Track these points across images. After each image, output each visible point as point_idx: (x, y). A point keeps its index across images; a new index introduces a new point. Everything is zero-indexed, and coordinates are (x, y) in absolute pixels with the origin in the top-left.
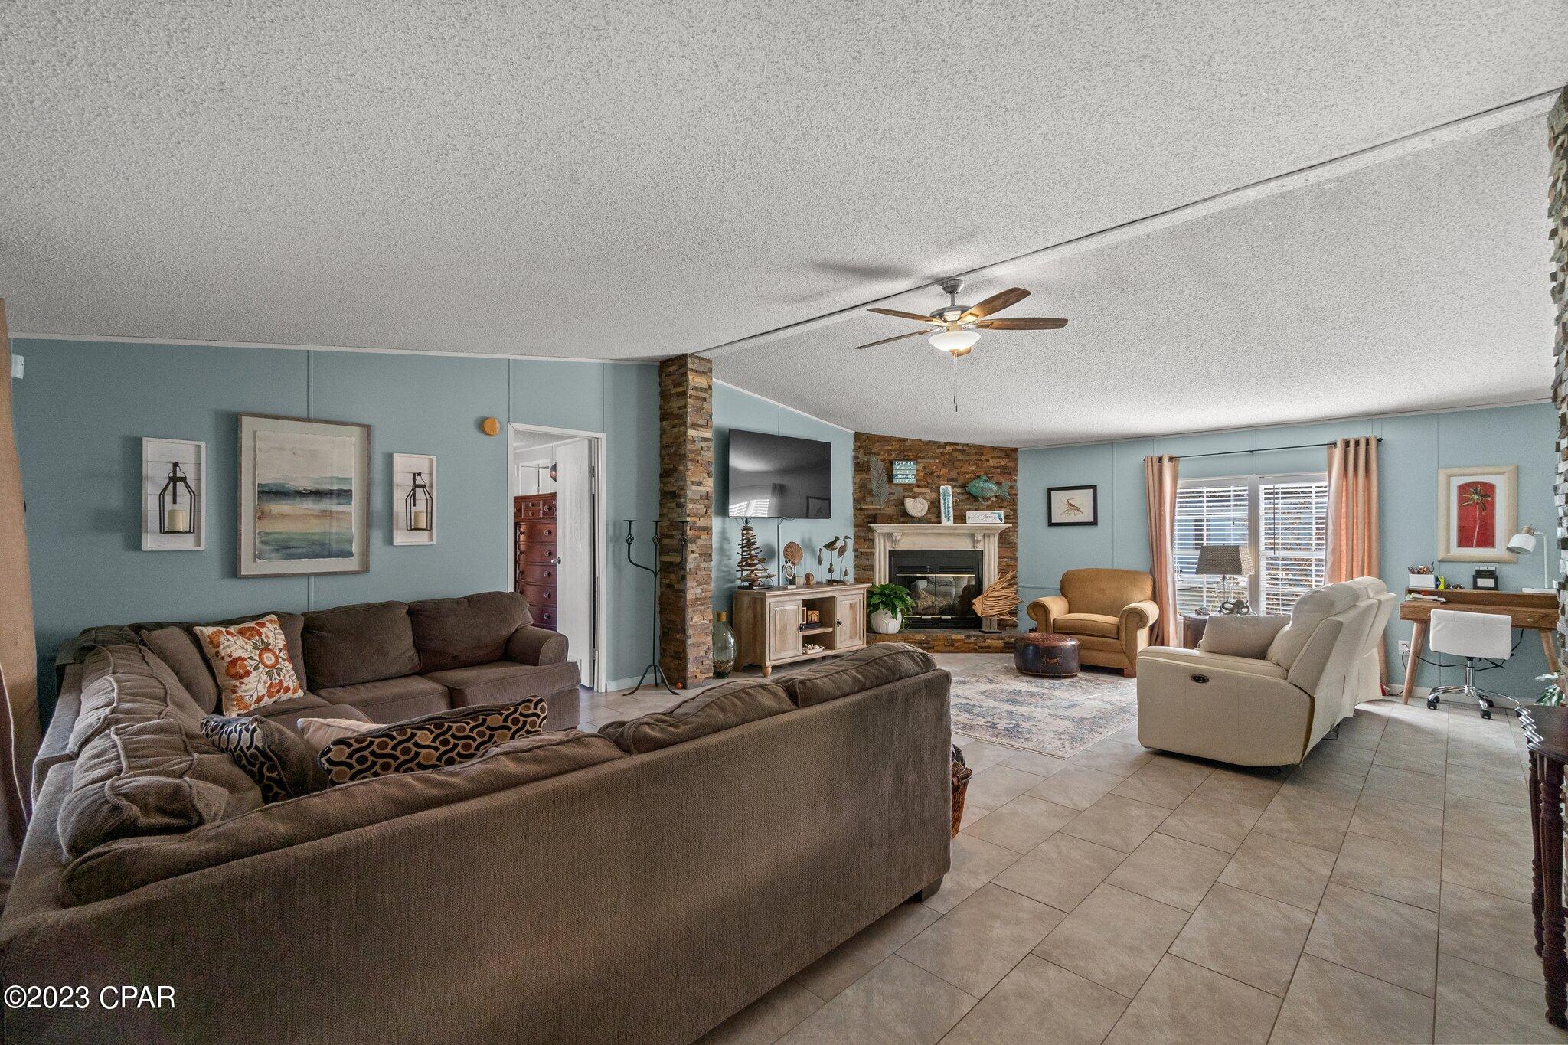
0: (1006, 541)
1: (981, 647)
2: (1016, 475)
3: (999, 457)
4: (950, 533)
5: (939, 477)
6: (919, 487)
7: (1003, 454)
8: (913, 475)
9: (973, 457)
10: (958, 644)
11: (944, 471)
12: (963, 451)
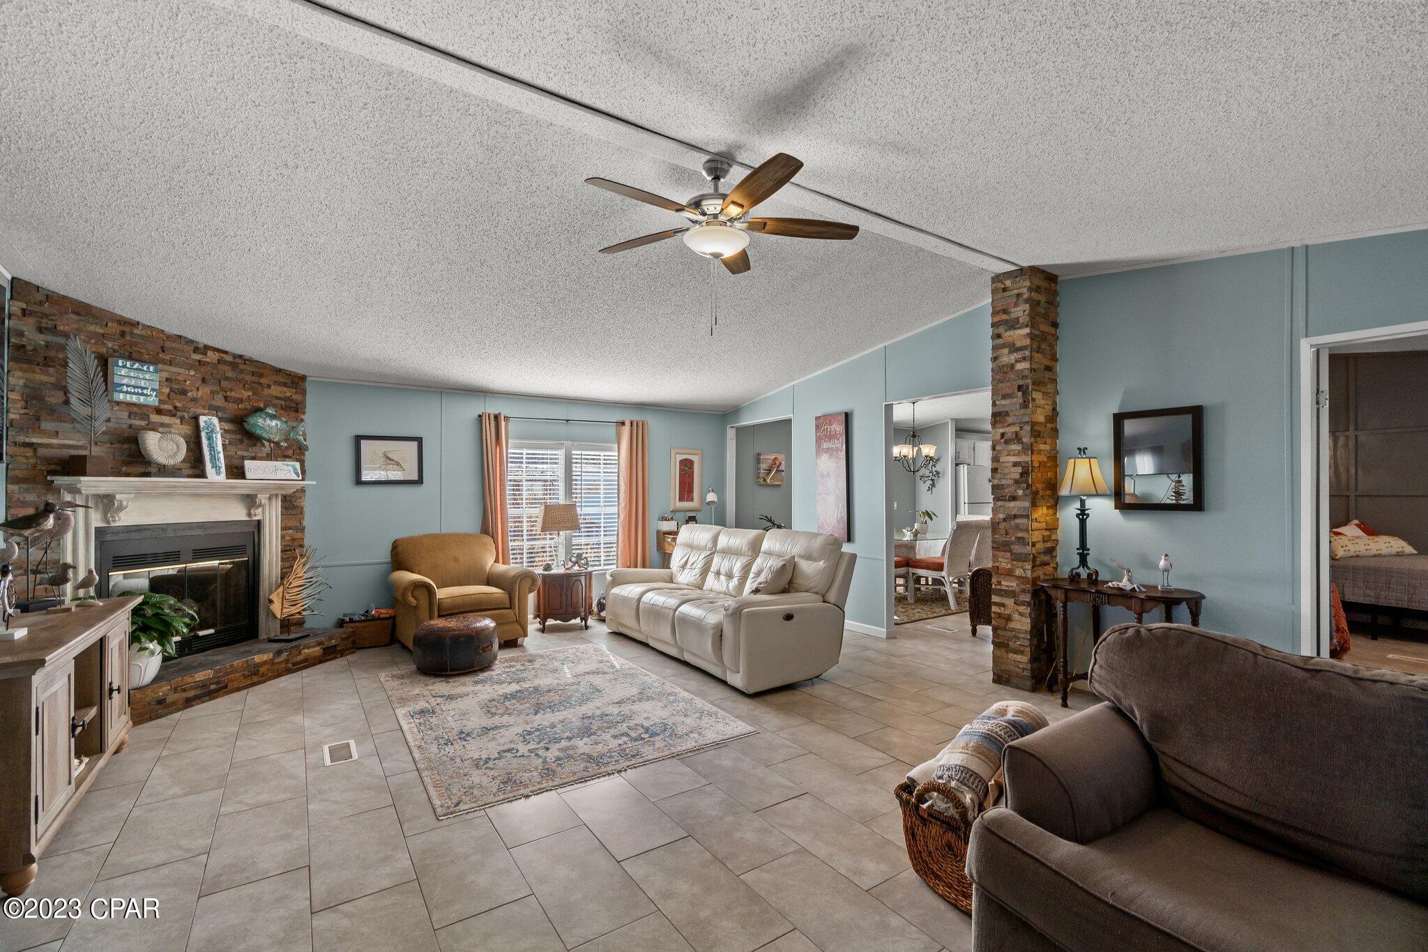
0: (291, 504)
1: (294, 664)
2: (304, 413)
3: (285, 385)
4: (220, 495)
5: (194, 400)
6: (159, 411)
7: (289, 381)
8: (153, 390)
9: (248, 378)
10: (262, 670)
11: (204, 391)
12: (233, 365)
